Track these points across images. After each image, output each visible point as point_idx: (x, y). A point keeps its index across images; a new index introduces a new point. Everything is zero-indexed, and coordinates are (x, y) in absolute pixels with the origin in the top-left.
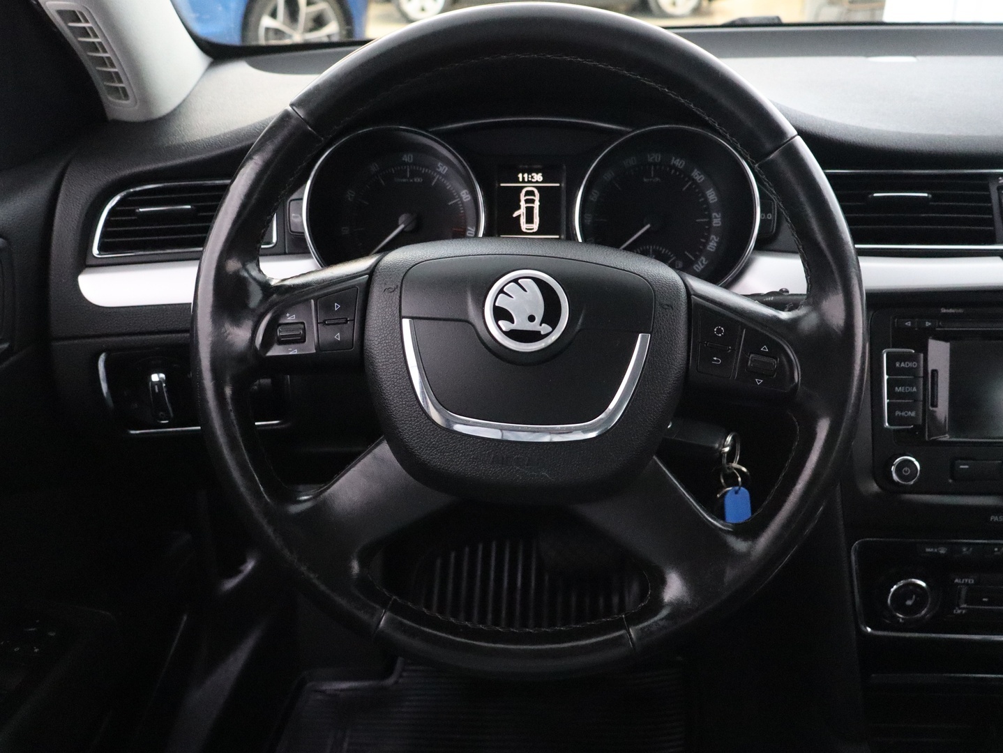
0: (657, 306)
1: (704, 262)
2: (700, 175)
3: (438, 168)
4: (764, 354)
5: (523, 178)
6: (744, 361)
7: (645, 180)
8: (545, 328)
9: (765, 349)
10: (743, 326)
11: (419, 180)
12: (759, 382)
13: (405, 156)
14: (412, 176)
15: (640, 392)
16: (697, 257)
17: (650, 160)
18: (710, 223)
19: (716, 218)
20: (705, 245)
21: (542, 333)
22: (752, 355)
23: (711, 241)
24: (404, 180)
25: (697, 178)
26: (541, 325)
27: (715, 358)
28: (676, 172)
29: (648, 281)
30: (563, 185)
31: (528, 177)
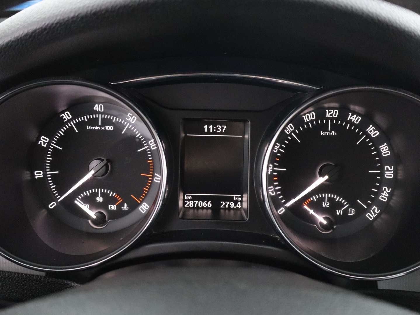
1: (376, 211)
2: (374, 131)
3: (128, 118)
5: (209, 129)
7: (322, 133)
11: (110, 128)
13: (97, 105)
14: (103, 125)
16: (370, 206)
17: (328, 115)
18: (382, 174)
19: (388, 170)
20: (377, 194)
23: (383, 192)
24: (96, 128)
25: (372, 133)
28: (350, 127)
30: (247, 136)
31: (213, 129)
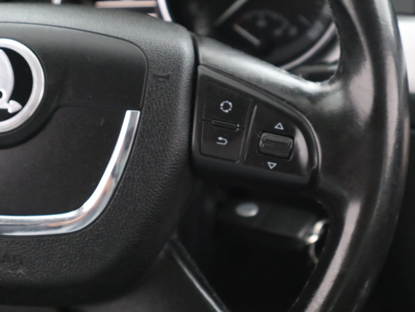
0: (149, 78)
4: (278, 133)
6: (255, 140)
8: (13, 106)
9: (279, 126)
10: (256, 101)
12: (272, 165)
15: (129, 178)
21: (10, 111)
22: (264, 134)
26: (8, 102)
27: (220, 138)
29: (139, 47)
